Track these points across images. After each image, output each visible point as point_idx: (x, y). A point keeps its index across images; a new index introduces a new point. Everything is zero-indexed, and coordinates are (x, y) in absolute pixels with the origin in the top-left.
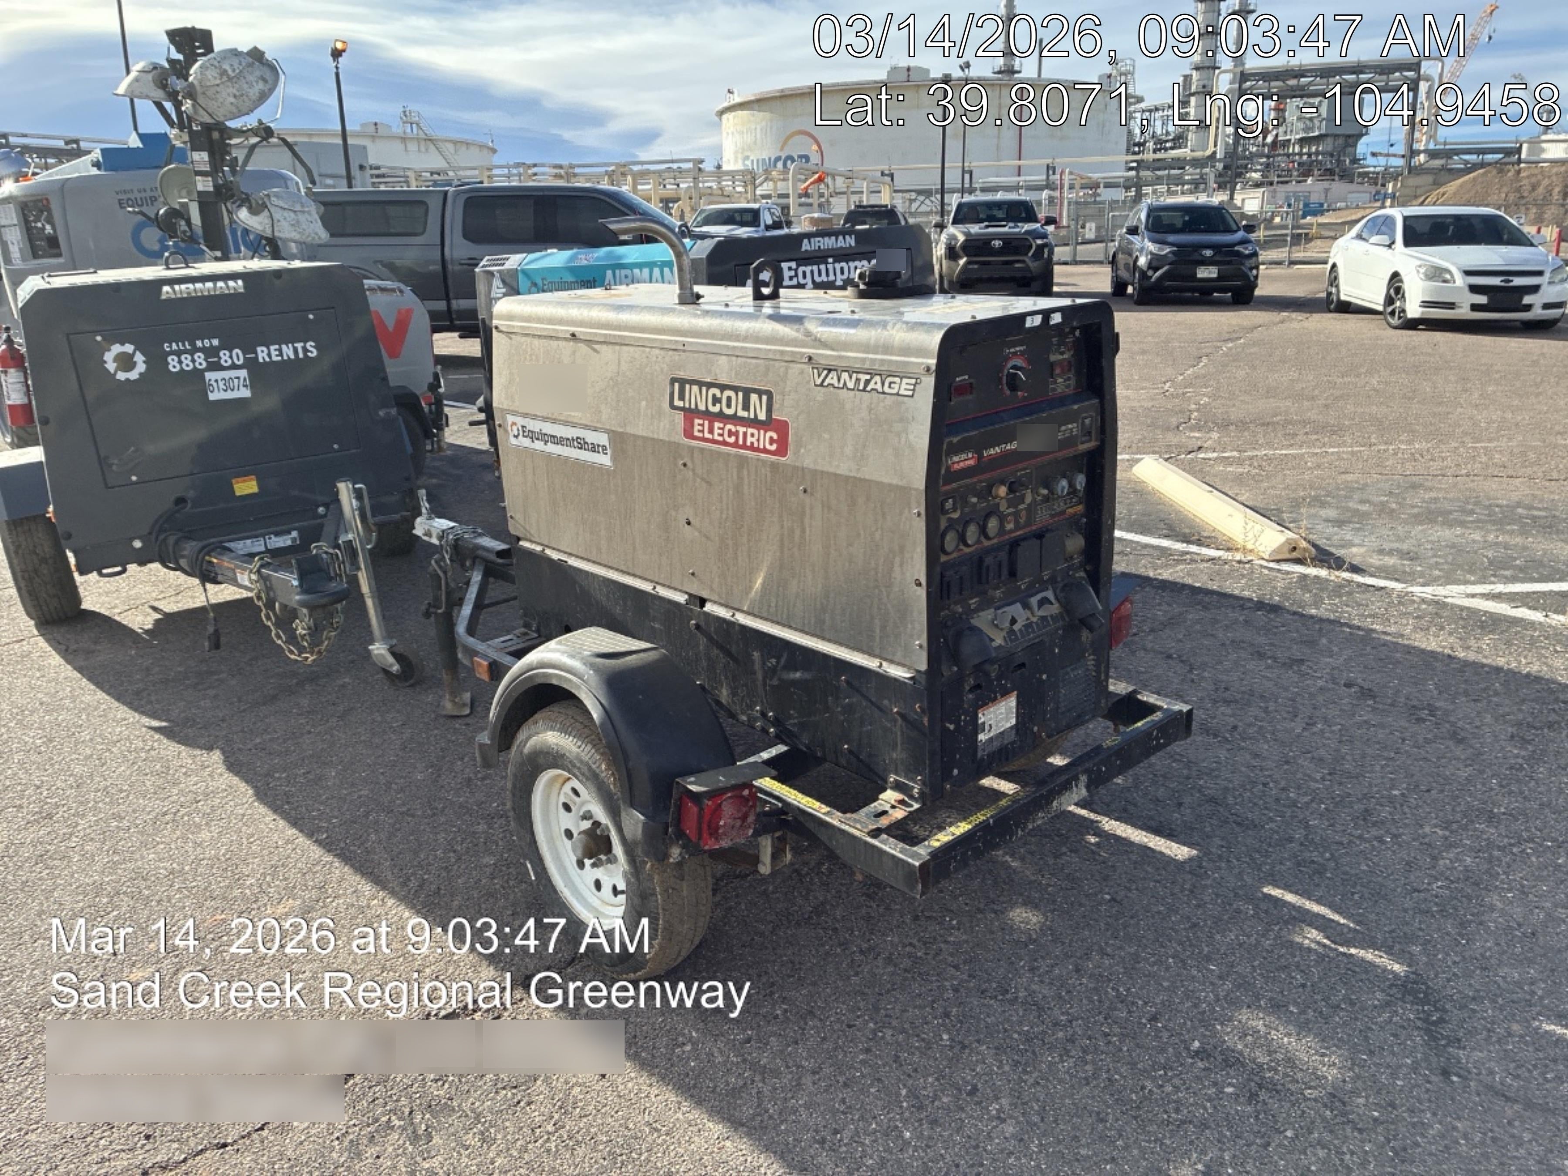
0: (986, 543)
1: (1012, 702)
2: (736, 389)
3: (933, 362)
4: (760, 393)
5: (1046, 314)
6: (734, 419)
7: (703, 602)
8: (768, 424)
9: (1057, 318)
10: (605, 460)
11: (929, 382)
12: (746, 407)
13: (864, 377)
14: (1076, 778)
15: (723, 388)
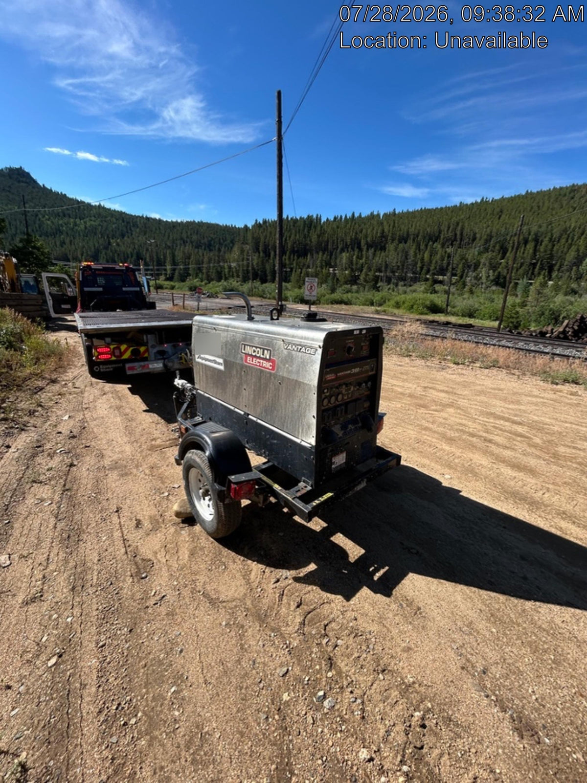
0: (337, 403)
1: (344, 455)
2: (260, 348)
3: (321, 344)
4: (268, 350)
5: (361, 330)
6: (260, 358)
7: (248, 415)
8: (269, 360)
9: (364, 332)
10: (222, 368)
11: (320, 351)
12: (263, 354)
13: (300, 347)
14: (363, 480)
15: (256, 347)
